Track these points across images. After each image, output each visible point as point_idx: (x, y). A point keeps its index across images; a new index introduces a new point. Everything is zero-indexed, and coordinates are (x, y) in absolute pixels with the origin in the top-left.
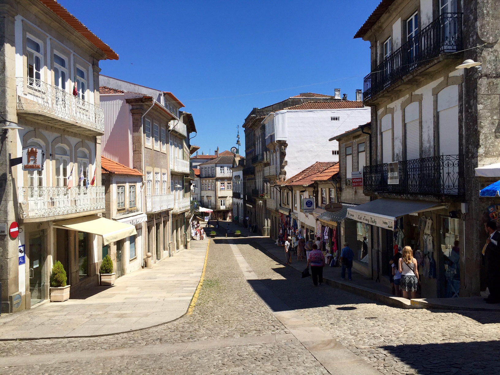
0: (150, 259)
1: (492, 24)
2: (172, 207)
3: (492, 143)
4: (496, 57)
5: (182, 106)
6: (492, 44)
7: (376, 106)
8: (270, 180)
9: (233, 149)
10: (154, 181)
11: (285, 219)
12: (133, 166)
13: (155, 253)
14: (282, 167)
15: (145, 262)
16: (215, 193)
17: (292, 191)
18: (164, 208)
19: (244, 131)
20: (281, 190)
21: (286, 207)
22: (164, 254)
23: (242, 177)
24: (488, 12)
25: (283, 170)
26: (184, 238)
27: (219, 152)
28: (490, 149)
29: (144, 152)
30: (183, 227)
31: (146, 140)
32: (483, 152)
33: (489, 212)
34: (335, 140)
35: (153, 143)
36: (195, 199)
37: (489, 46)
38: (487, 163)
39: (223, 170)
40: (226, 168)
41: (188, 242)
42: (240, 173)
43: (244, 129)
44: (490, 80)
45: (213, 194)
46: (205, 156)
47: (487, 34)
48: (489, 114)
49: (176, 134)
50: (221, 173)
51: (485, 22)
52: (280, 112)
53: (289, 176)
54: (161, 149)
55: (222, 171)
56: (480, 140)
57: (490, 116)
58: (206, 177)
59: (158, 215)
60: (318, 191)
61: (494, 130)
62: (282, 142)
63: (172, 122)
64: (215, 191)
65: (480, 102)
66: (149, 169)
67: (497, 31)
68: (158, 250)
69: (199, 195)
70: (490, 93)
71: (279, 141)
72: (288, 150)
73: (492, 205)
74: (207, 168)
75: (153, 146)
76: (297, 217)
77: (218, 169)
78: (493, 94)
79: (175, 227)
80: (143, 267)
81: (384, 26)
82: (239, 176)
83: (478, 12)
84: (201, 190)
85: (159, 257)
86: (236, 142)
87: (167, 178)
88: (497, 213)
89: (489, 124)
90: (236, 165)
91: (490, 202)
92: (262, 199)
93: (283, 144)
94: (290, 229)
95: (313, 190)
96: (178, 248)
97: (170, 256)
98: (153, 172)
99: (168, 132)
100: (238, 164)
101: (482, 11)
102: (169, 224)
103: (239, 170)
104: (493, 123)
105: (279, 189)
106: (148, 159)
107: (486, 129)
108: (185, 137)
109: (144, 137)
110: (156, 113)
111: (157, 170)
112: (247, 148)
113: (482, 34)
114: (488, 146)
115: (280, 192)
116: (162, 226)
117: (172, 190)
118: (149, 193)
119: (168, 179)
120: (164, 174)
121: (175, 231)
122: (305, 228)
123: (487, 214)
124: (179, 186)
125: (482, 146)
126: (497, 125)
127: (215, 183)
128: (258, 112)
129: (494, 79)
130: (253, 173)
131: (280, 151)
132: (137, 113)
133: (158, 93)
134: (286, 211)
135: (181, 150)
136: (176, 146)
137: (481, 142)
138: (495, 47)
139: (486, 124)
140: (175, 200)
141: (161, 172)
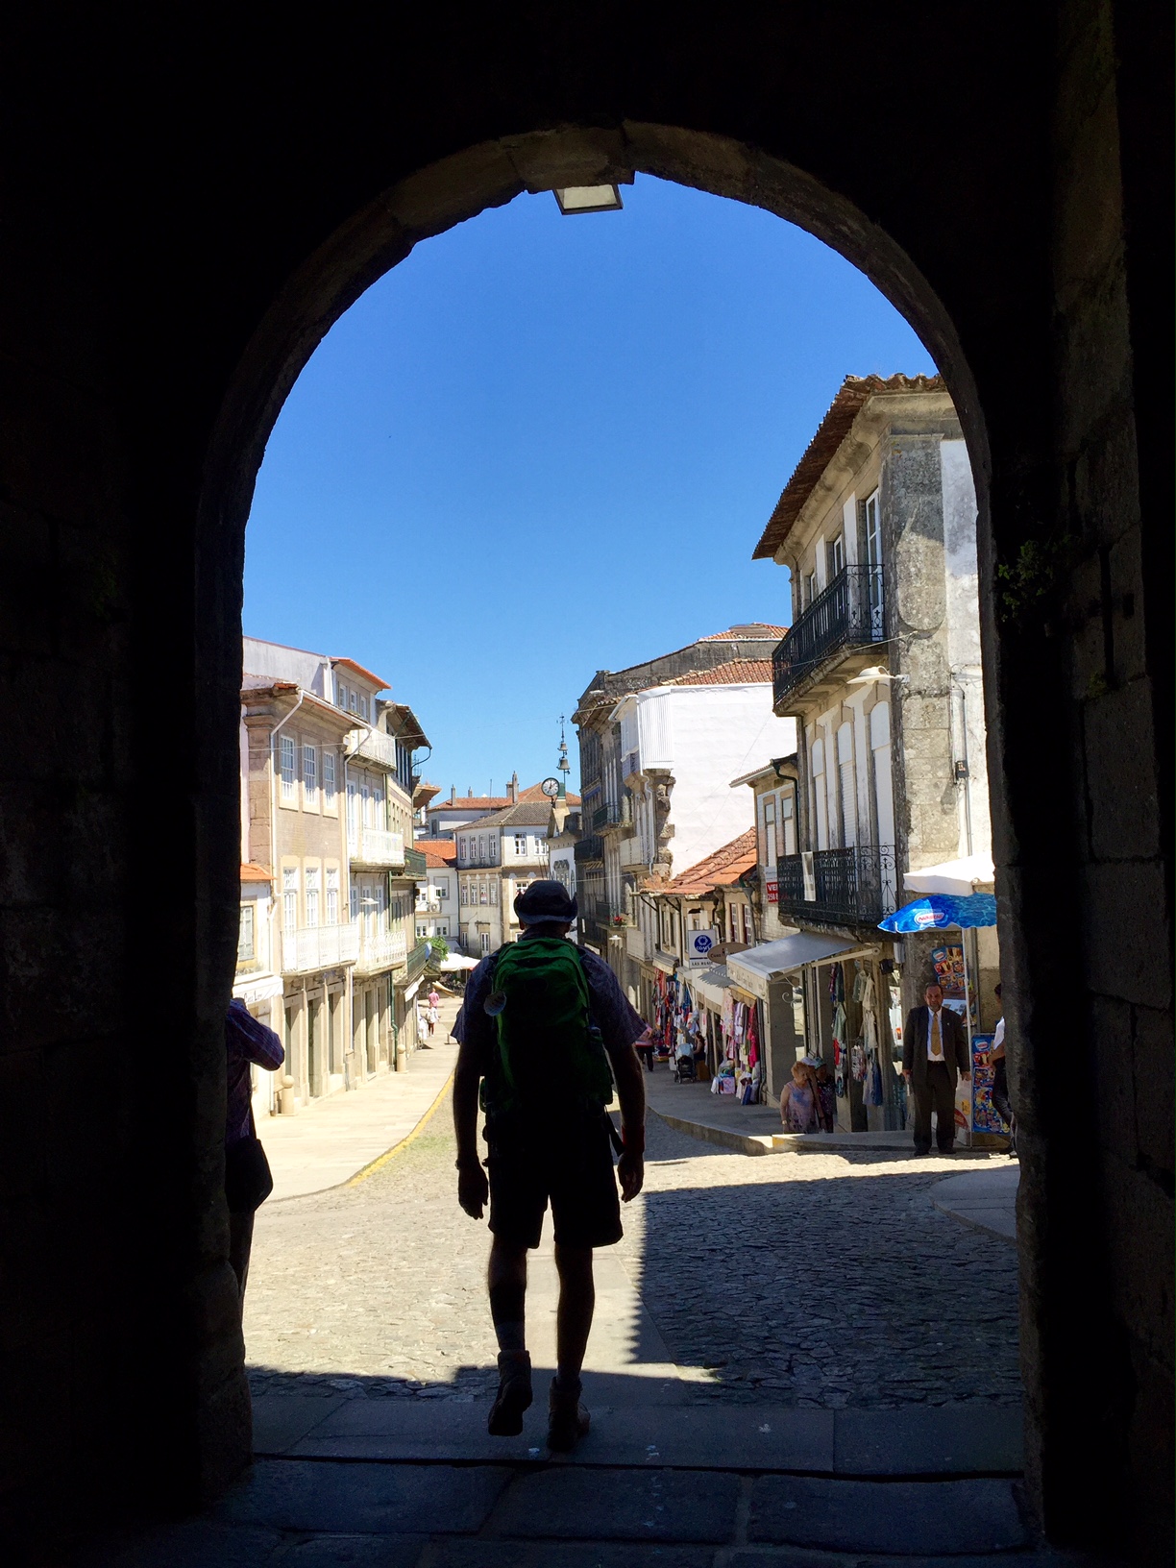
0: (290, 1092)
1: (927, 593)
2: (353, 959)
3: (936, 823)
4: (939, 657)
5: (382, 686)
6: (928, 631)
7: (802, 717)
8: (636, 876)
9: (548, 784)
10: (302, 894)
11: (666, 988)
12: (250, 857)
13: (304, 1078)
14: (661, 842)
15: (279, 1100)
16: (499, 914)
17: (679, 910)
18: (331, 961)
19: (578, 733)
20: (657, 905)
21: (669, 953)
22: (331, 1082)
23: (573, 866)
24: (919, 570)
25: (662, 851)
26: (391, 1041)
27: (520, 788)
28: (932, 836)
29: (277, 820)
30: (388, 1012)
31: (281, 788)
32: (919, 841)
33: (934, 961)
34: (746, 785)
35: (300, 795)
36: (442, 931)
37: (922, 635)
38: (929, 864)
39: (523, 843)
40: (530, 839)
41: (402, 1053)
42: (568, 853)
43: (577, 727)
44: (928, 701)
45: (495, 916)
46: (476, 800)
47: (918, 613)
48: (928, 768)
49: (365, 765)
50: (518, 853)
51: (912, 590)
52: (651, 693)
53: (678, 867)
54: (322, 807)
55: (520, 847)
56: (912, 819)
57: (929, 772)
58: (473, 867)
59: (314, 980)
60: (724, 911)
61: (939, 799)
62: (659, 774)
63: (354, 733)
64: (499, 908)
65: (910, 744)
66: (289, 861)
67: (937, 607)
68: (315, 1072)
69: (454, 921)
70: (928, 726)
71: (651, 771)
72: (676, 797)
73: (941, 948)
74: (477, 839)
75: (301, 803)
76: (690, 980)
77: (509, 842)
78: (935, 728)
79: (365, 1010)
80: (272, 1113)
81: (805, 541)
82: (566, 861)
83: (898, 570)
84: (461, 903)
85: (318, 1089)
86: (557, 763)
87: (340, 881)
88: (951, 963)
89: (928, 787)
90: (558, 831)
91: (936, 941)
92: (618, 929)
93: (663, 779)
94: (677, 1014)
95: (714, 907)
96: (371, 1068)
97: (348, 1087)
98: (302, 867)
99: (341, 761)
100: (561, 828)
101: (907, 568)
102: (345, 1003)
103: (566, 845)
104: (936, 785)
105: (654, 905)
106: (287, 838)
107: (922, 797)
108: (392, 770)
109: (277, 782)
110: (308, 718)
111: (312, 862)
112: (585, 784)
113: (908, 614)
114: (928, 831)
115: (657, 910)
116: (324, 1008)
117: (354, 913)
118: (288, 922)
119: (342, 885)
120: (330, 872)
121: (363, 1022)
122: (705, 1008)
123: (931, 964)
124: (370, 901)
125: (915, 830)
126: (944, 788)
127: (501, 882)
128: (610, 682)
129: (935, 699)
130: (600, 855)
131: (655, 798)
132: (260, 726)
133: (317, 660)
134: (666, 962)
135: (382, 804)
136: (365, 795)
137: (913, 823)
138: (934, 636)
139: (923, 787)
140: (362, 938)
141: (323, 867)
